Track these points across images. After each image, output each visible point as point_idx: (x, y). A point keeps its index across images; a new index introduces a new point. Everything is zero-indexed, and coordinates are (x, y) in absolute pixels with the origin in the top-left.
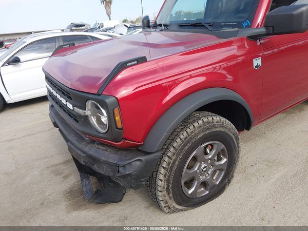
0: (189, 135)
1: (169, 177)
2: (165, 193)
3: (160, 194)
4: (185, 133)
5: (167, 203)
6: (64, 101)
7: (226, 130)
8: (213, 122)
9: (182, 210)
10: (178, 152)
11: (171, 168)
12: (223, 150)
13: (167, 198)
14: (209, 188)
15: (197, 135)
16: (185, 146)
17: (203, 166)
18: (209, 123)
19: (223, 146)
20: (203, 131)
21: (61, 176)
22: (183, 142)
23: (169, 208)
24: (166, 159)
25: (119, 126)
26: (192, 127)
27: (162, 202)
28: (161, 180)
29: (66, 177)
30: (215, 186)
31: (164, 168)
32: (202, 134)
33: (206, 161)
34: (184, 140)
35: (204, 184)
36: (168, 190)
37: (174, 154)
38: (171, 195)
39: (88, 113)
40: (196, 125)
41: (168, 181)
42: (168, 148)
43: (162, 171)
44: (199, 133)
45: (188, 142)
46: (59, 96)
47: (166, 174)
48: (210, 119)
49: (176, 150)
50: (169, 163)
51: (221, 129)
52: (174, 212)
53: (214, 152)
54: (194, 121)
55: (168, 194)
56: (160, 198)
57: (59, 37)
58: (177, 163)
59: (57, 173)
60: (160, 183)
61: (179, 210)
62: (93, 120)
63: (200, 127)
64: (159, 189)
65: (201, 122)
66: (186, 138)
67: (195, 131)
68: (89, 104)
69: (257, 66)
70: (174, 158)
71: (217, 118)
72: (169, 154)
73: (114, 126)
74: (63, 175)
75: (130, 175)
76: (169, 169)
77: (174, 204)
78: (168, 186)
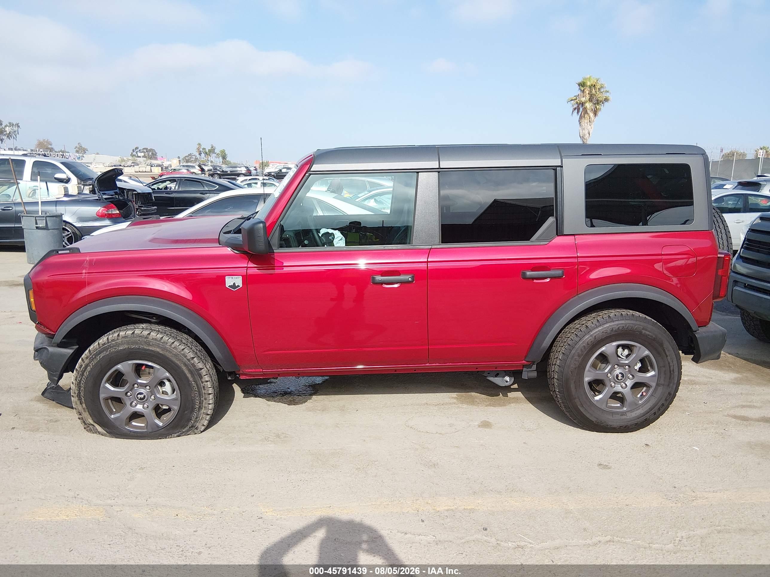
0: (108, 343)
1: (80, 382)
2: (76, 399)
8: (146, 338)
9: (99, 433)
12: (171, 380)
13: (80, 408)
15: (118, 345)
16: (100, 352)
17: (138, 390)
18: (140, 337)
20: (128, 343)
22: (100, 347)
23: (85, 423)
24: (80, 360)
25: (34, 307)
26: (115, 335)
28: (73, 383)
31: (76, 369)
32: (126, 346)
34: (101, 345)
36: (80, 399)
37: (87, 357)
38: (84, 405)
40: (122, 333)
41: (79, 387)
44: (122, 344)
45: (106, 349)
47: (77, 377)
48: (146, 333)
49: (91, 353)
50: (81, 365)
54: (126, 330)
55: (81, 403)
58: (89, 369)
61: (96, 432)
63: (125, 337)
65: (130, 332)
66: (104, 344)
67: (118, 339)
69: (234, 286)
70: (86, 362)
73: (30, 307)
76: (81, 373)
77: (91, 421)
78: (79, 393)
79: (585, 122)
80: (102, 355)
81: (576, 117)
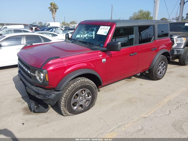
2: (64, 107)
3: (62, 107)
4: (73, 85)
5: (65, 111)
6: (26, 70)
7: (90, 85)
8: (85, 81)
9: (71, 115)
10: (70, 91)
11: (67, 97)
12: (89, 92)
13: (65, 109)
14: (83, 107)
15: (78, 86)
16: (73, 89)
17: (81, 98)
18: (83, 81)
19: (89, 91)
21: (21, 103)
23: (66, 114)
24: (65, 94)
25: (47, 80)
26: (76, 83)
27: (62, 111)
28: (63, 102)
29: (23, 103)
30: (86, 107)
31: (64, 97)
32: (80, 85)
33: (82, 96)
34: (72, 87)
35: (81, 106)
36: (65, 106)
37: (68, 92)
38: (66, 108)
39: (36, 75)
40: (78, 82)
41: (65, 102)
42: (66, 90)
43: (63, 98)
44: (79, 85)
45: (74, 88)
46: (24, 68)
47: (64, 100)
48: (84, 80)
49: (69, 91)
50: (66, 95)
51: (88, 84)
52: (67, 116)
53: (85, 93)
54: (77, 81)
55: (65, 108)
56: (62, 109)
57: (24, 35)
58: (69, 96)
59: (19, 101)
60: (62, 103)
61: (70, 115)
62: (38, 78)
64: (62, 105)
65: (80, 81)
68: (37, 72)
69: (104, 62)
70: (68, 94)
71: (87, 80)
72: (66, 92)
73: (45, 80)
74: (22, 102)
75: (50, 99)
76: (66, 98)
77: (68, 112)
78: (65, 104)
79: (53, 14)
80: (73, 90)
81: (51, 12)
